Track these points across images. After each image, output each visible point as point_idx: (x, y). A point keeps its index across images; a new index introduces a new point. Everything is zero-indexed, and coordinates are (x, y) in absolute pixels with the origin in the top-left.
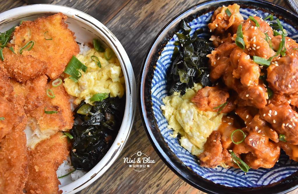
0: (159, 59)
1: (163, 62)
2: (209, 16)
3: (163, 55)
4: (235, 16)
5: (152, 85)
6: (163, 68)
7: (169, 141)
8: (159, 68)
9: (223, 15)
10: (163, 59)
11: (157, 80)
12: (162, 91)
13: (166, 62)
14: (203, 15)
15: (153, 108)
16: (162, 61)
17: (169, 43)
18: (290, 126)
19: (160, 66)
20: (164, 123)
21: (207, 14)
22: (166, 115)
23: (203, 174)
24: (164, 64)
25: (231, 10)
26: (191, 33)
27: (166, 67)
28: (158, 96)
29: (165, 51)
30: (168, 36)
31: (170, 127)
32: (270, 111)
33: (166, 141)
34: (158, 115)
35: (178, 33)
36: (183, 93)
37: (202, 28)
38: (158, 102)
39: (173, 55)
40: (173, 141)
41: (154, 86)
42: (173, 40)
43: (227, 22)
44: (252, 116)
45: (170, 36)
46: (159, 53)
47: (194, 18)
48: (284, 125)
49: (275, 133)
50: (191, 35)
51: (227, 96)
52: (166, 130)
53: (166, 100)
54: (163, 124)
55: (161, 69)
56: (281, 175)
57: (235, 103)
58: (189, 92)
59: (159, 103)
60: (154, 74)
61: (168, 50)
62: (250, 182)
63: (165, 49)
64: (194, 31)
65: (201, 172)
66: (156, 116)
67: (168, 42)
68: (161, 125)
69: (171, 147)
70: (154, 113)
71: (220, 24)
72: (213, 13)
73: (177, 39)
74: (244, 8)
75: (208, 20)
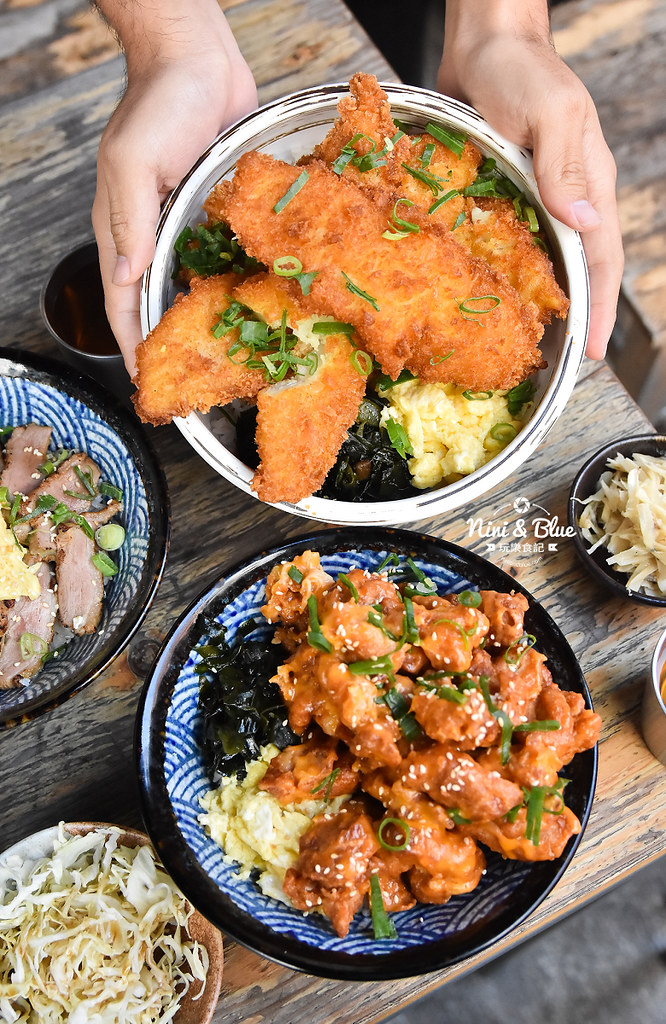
0: (169, 715)
1: (181, 717)
2: (258, 589)
3: (175, 702)
4: (311, 579)
5: (167, 775)
6: (183, 732)
7: (232, 889)
8: (173, 733)
9: (284, 583)
10: (179, 712)
11: (177, 761)
12: (193, 782)
13: (188, 716)
14: (245, 591)
15: (179, 824)
16: (177, 716)
17: (182, 673)
18: (456, 788)
19: (175, 728)
20: (214, 853)
21: (253, 588)
22: (214, 835)
23: (322, 942)
24: (184, 721)
25: (302, 568)
26: (228, 636)
27: (191, 727)
28: (187, 797)
29: (179, 693)
30: (177, 659)
31: (228, 860)
32: (412, 768)
33: (224, 890)
34: (195, 839)
35: (198, 645)
36: (242, 775)
37: (250, 619)
38: (189, 810)
39: (203, 695)
40: (242, 889)
41: (171, 776)
42: (191, 663)
43: (298, 596)
44: (389, 783)
45: (180, 657)
46: (167, 701)
47: (225, 605)
48: (443, 788)
49: (439, 809)
50: (230, 640)
51: (332, 758)
52: (222, 867)
53: (208, 800)
54: (210, 855)
55: (178, 734)
56: (494, 899)
57: (355, 769)
58: (254, 769)
59: (193, 812)
60: (164, 750)
61: (186, 689)
62: (430, 933)
63: (178, 687)
64: (235, 629)
65: (317, 938)
66: (190, 841)
67: (181, 671)
68: (207, 858)
69: (239, 901)
70: (185, 835)
71: (285, 604)
72: (264, 582)
73: (200, 659)
74: (330, 554)
75: (258, 599)
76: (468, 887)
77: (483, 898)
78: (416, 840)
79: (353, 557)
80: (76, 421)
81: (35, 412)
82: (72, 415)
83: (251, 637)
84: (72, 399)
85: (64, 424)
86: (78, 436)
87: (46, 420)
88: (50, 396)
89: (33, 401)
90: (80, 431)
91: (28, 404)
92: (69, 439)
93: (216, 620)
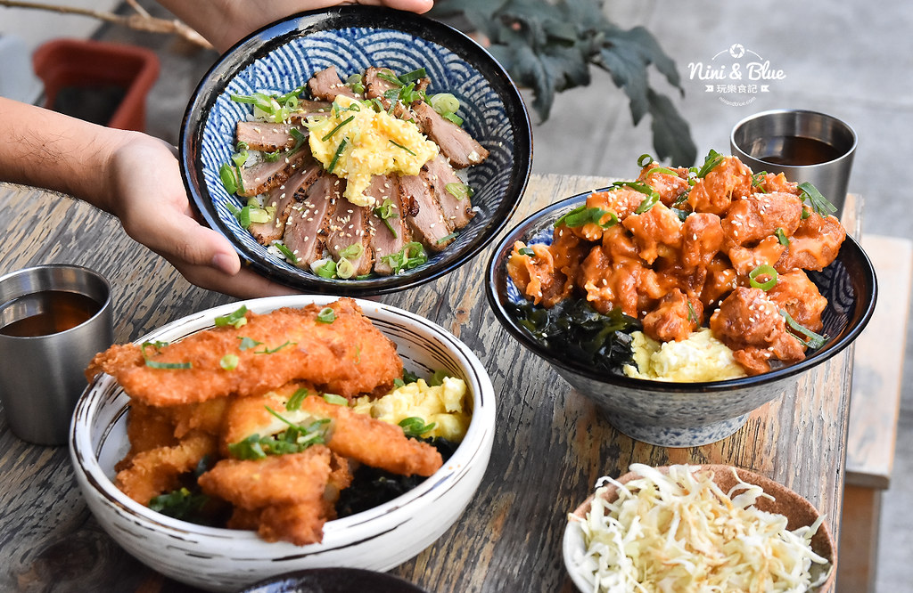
80: (352, 47)
81: (314, 61)
82: (346, 43)
84: (341, 30)
85: (342, 56)
86: (357, 57)
87: (326, 63)
88: (322, 40)
89: (310, 53)
90: (358, 52)
91: (306, 58)
92: (350, 67)
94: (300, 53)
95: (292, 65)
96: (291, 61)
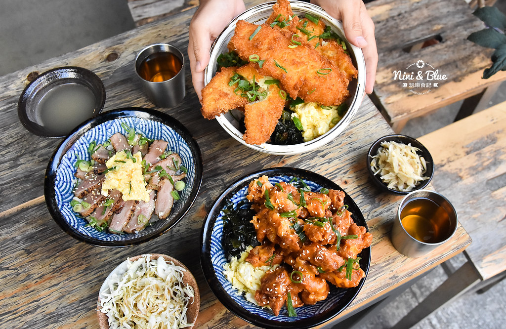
0: (212, 234)
3: (215, 230)
4: (265, 185)
5: (211, 256)
6: (217, 241)
7: (235, 298)
8: (214, 241)
9: (255, 187)
10: (216, 233)
11: (215, 251)
12: (221, 259)
13: (219, 235)
14: (241, 190)
15: (216, 274)
16: (215, 234)
17: (217, 219)
18: (320, 258)
19: (215, 239)
20: (228, 285)
21: (244, 189)
22: (229, 278)
23: (269, 317)
24: (218, 237)
25: (261, 181)
26: (234, 206)
27: (220, 239)
28: (219, 264)
30: (215, 214)
31: (234, 288)
32: (304, 251)
33: (233, 298)
34: (222, 280)
35: (223, 209)
36: (239, 257)
37: (242, 201)
38: (219, 269)
39: (224, 228)
40: (239, 298)
41: (213, 256)
42: (221, 215)
43: (260, 192)
44: (294, 259)
45: (217, 213)
46: (212, 229)
47: (233, 195)
48: (315, 258)
49: (314, 267)
50: (235, 208)
51: (273, 250)
52: (231, 290)
53: (226, 266)
54: (227, 286)
55: (216, 242)
57: (282, 254)
58: (243, 255)
59: (221, 270)
60: (211, 246)
61: (219, 225)
63: (216, 224)
64: (237, 204)
65: (267, 316)
66: (220, 280)
68: (226, 286)
69: (238, 302)
70: (218, 278)
71: (256, 194)
72: (248, 187)
73: (224, 214)
74: (272, 177)
75: (245, 193)
76: (323, 298)
77: (329, 302)
78: (305, 279)
79: (280, 178)
80: (177, 141)
81: (163, 136)
82: (176, 139)
83: (242, 207)
84: (177, 133)
85: (172, 142)
86: (177, 147)
87: (167, 139)
88: (169, 131)
89: (163, 131)
90: (178, 145)
91: (161, 132)
92: (173, 148)
93: (230, 200)
94: (160, 128)
95: (155, 130)
96: (155, 129)
